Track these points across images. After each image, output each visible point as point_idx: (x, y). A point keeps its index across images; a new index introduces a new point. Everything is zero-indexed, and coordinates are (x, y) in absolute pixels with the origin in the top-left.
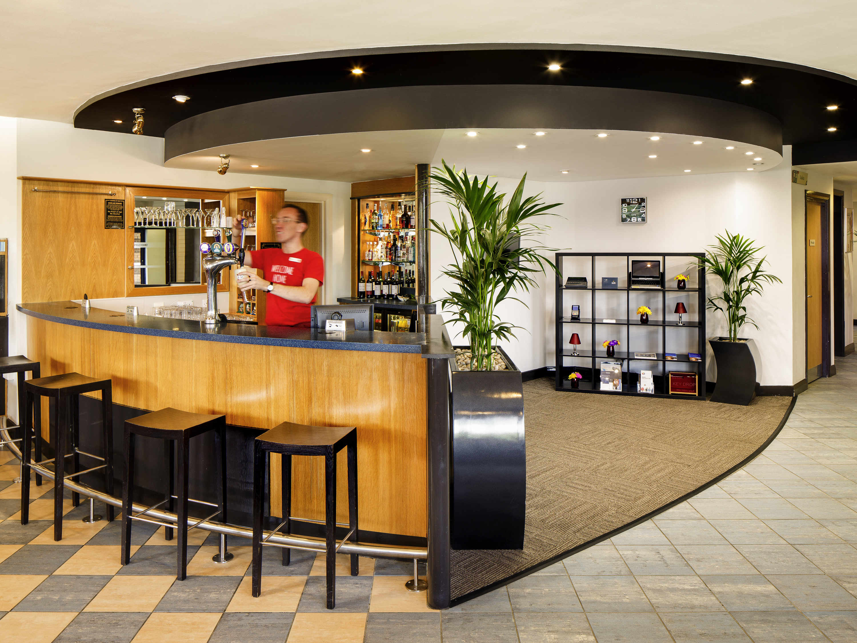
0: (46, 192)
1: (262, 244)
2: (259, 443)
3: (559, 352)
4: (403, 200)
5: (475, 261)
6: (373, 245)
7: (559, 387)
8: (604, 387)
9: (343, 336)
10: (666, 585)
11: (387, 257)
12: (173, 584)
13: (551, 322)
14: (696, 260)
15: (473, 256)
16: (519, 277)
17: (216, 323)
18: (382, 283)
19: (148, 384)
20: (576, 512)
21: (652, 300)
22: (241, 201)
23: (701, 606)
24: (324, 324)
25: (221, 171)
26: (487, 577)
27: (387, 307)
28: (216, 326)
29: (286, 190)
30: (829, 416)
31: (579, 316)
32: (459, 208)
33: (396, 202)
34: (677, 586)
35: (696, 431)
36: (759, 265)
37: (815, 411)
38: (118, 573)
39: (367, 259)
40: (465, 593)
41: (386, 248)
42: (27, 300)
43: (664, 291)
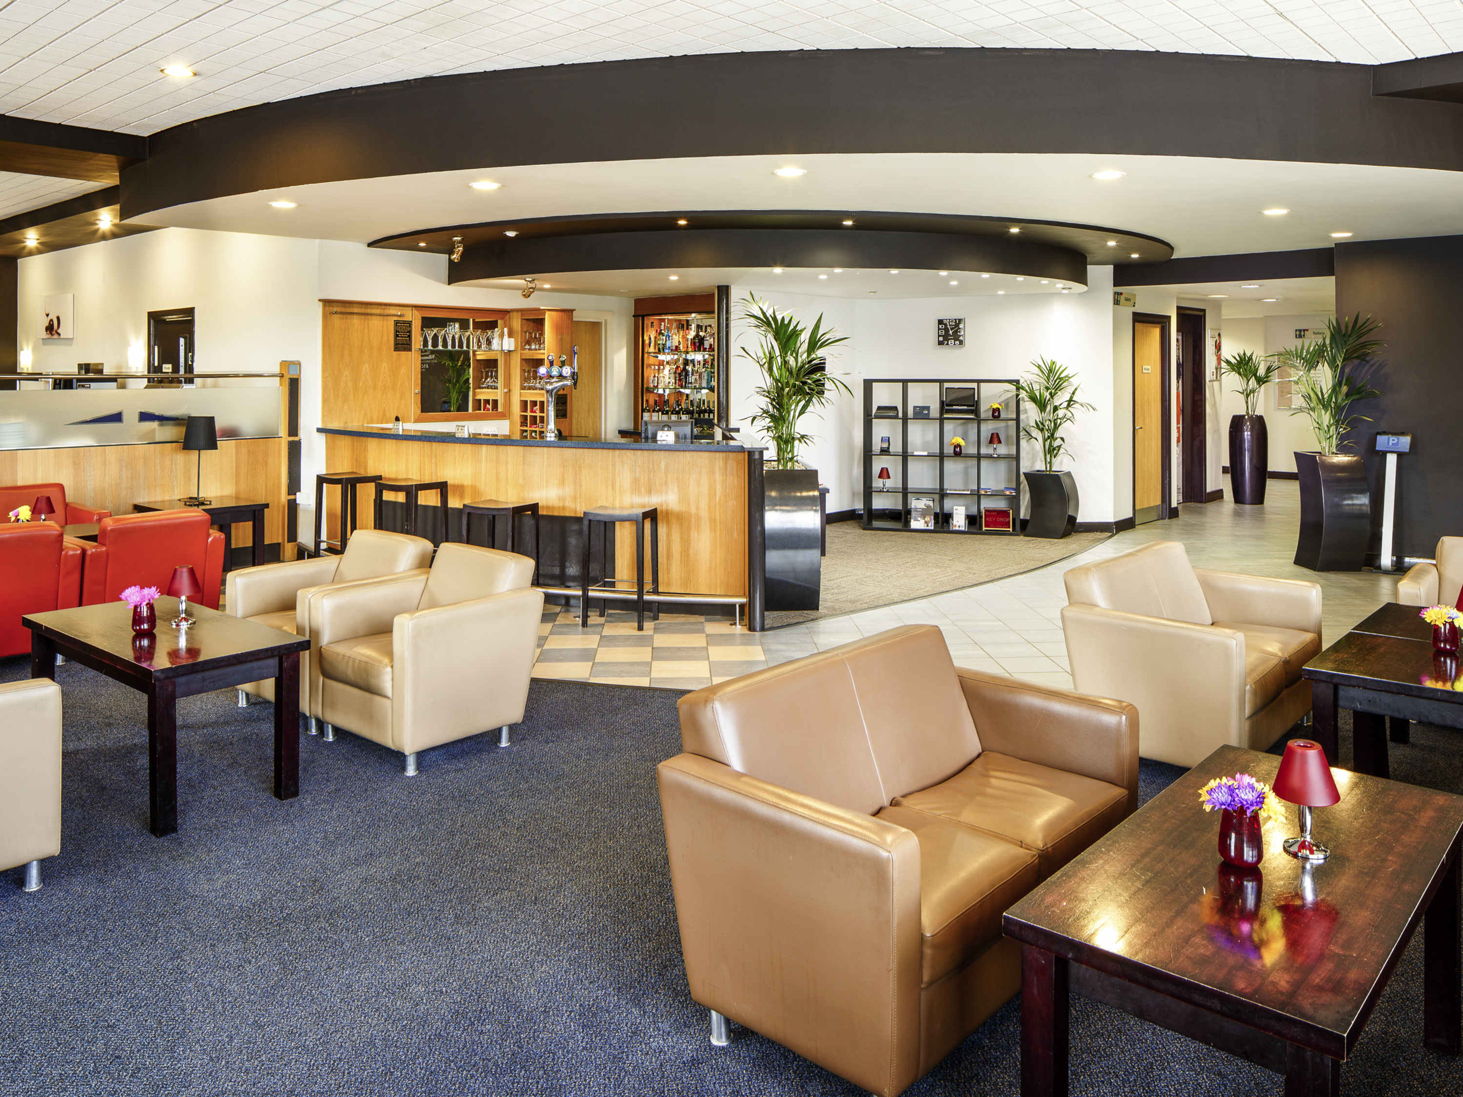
3: (868, 492)
6: (659, 370)
7: (867, 526)
8: (914, 525)
17: (556, 437)
22: (525, 321)
25: (525, 295)
29: (575, 309)
31: (888, 448)
33: (687, 321)
36: (1074, 392)
39: (652, 385)
41: (675, 373)
43: (979, 421)
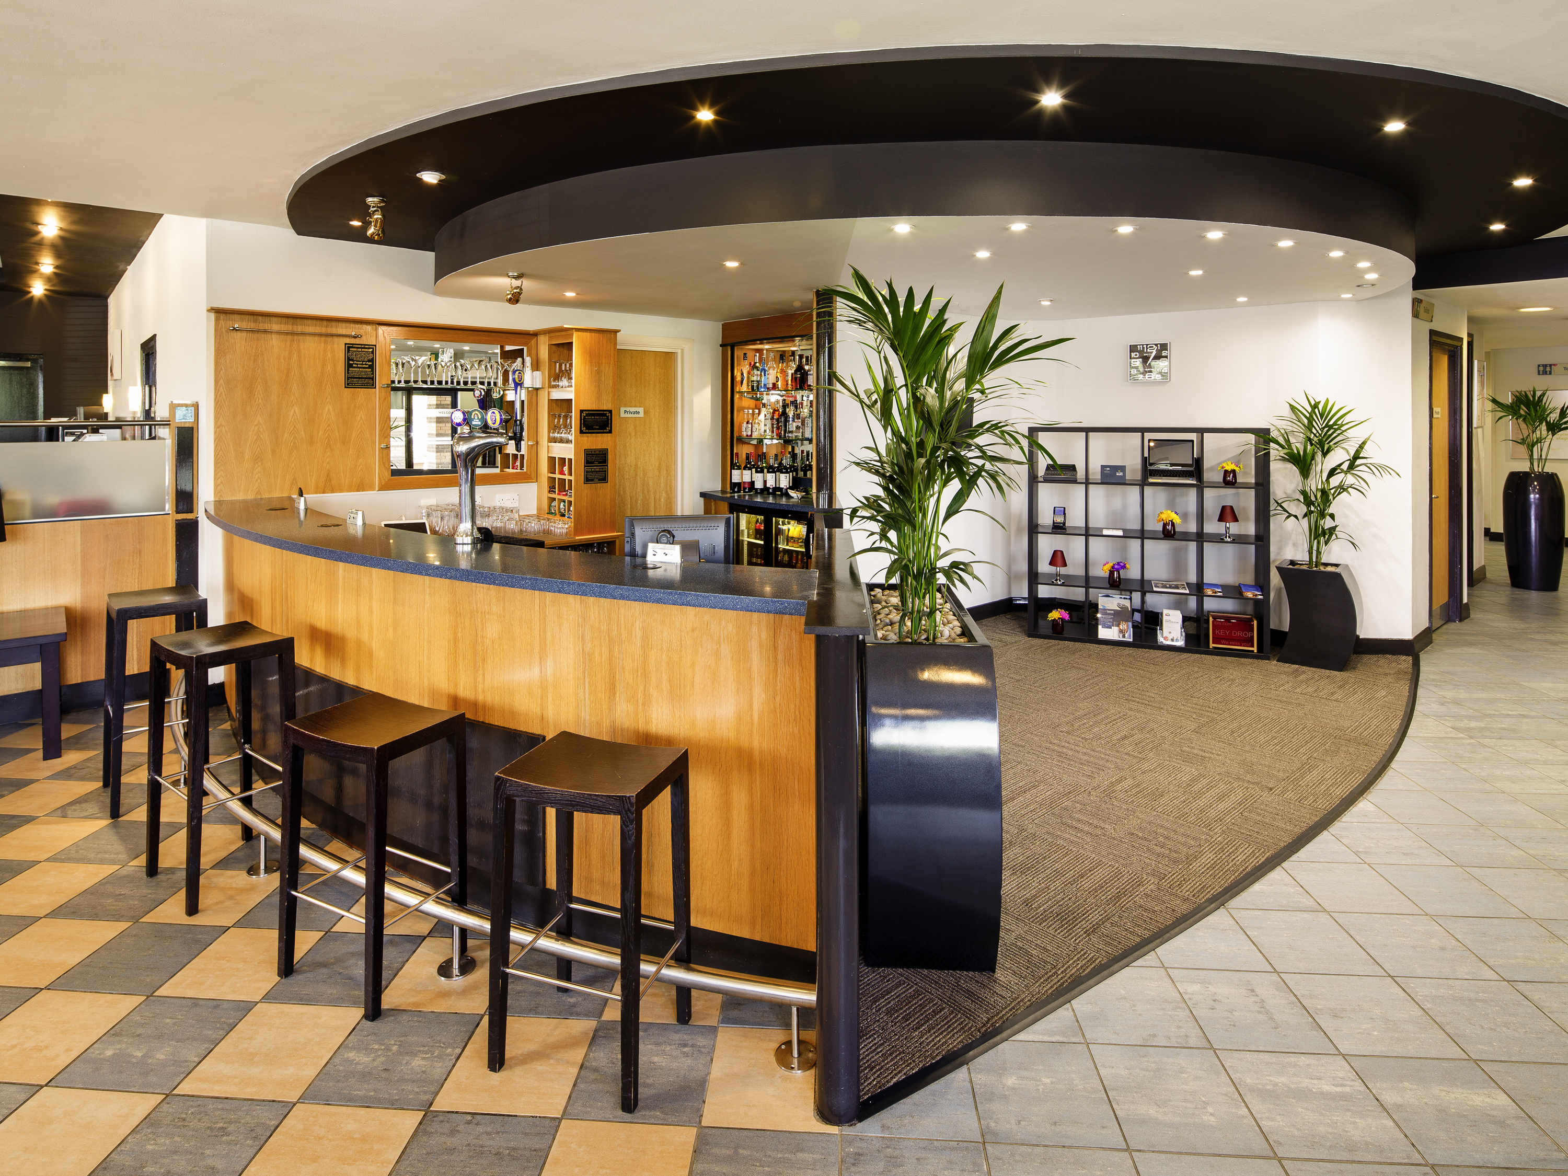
0: (252, 331)
1: (582, 411)
2: (501, 783)
3: (1034, 578)
4: (797, 346)
5: (907, 444)
6: (753, 414)
7: (1033, 632)
8: (1104, 633)
9: (675, 573)
10: (1283, 1079)
11: (773, 432)
12: (354, 1029)
13: (1019, 531)
14: (1251, 438)
15: (903, 434)
16: (987, 472)
17: (474, 543)
18: (765, 470)
19: (359, 643)
20: (1086, 884)
21: (1178, 500)
22: (554, 347)
23: (1367, 1143)
24: (645, 547)
25: (510, 299)
26: (930, 1042)
27: (772, 507)
28: (473, 548)
29: (619, 331)
30: (1483, 695)
31: (1064, 523)
32: (879, 353)
33: (789, 351)
34: (1306, 1083)
35: (1267, 718)
36: (1361, 447)
37: (1459, 684)
38: (269, 997)
39: (744, 434)
40: (888, 1082)
41: (772, 418)
42: (221, 496)
43: (1200, 487)
